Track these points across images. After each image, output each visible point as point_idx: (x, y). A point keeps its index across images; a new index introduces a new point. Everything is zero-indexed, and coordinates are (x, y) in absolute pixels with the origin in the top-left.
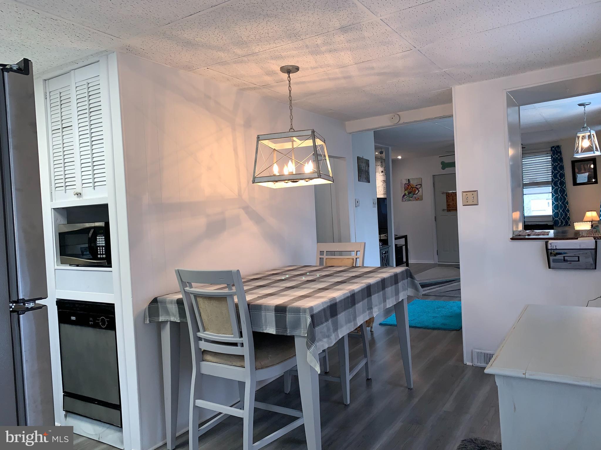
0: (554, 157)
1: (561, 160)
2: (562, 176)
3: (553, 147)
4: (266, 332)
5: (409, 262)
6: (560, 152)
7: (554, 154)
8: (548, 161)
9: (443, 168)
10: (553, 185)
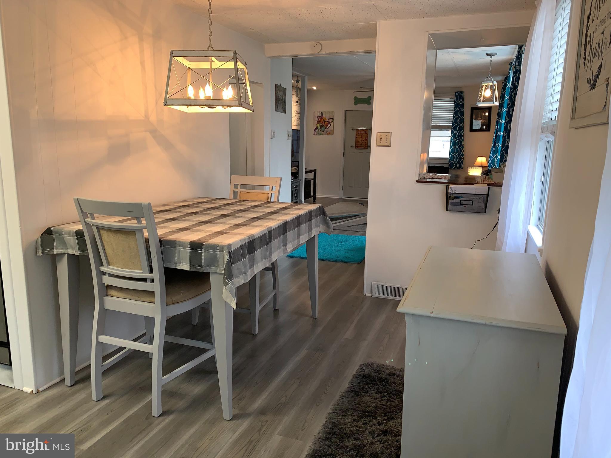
0: (457, 102)
1: (462, 106)
2: (462, 121)
3: (457, 92)
4: (179, 268)
5: (316, 196)
6: (463, 98)
7: (457, 99)
8: (451, 106)
9: (356, 104)
10: (452, 129)
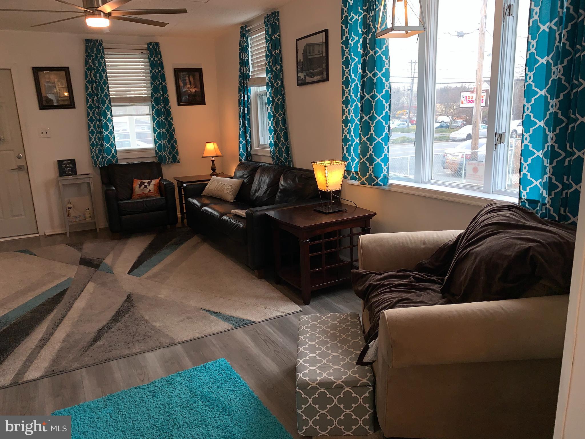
0: (152, 59)
2: (165, 90)
3: (150, 44)
6: (160, 54)
10: (153, 103)
